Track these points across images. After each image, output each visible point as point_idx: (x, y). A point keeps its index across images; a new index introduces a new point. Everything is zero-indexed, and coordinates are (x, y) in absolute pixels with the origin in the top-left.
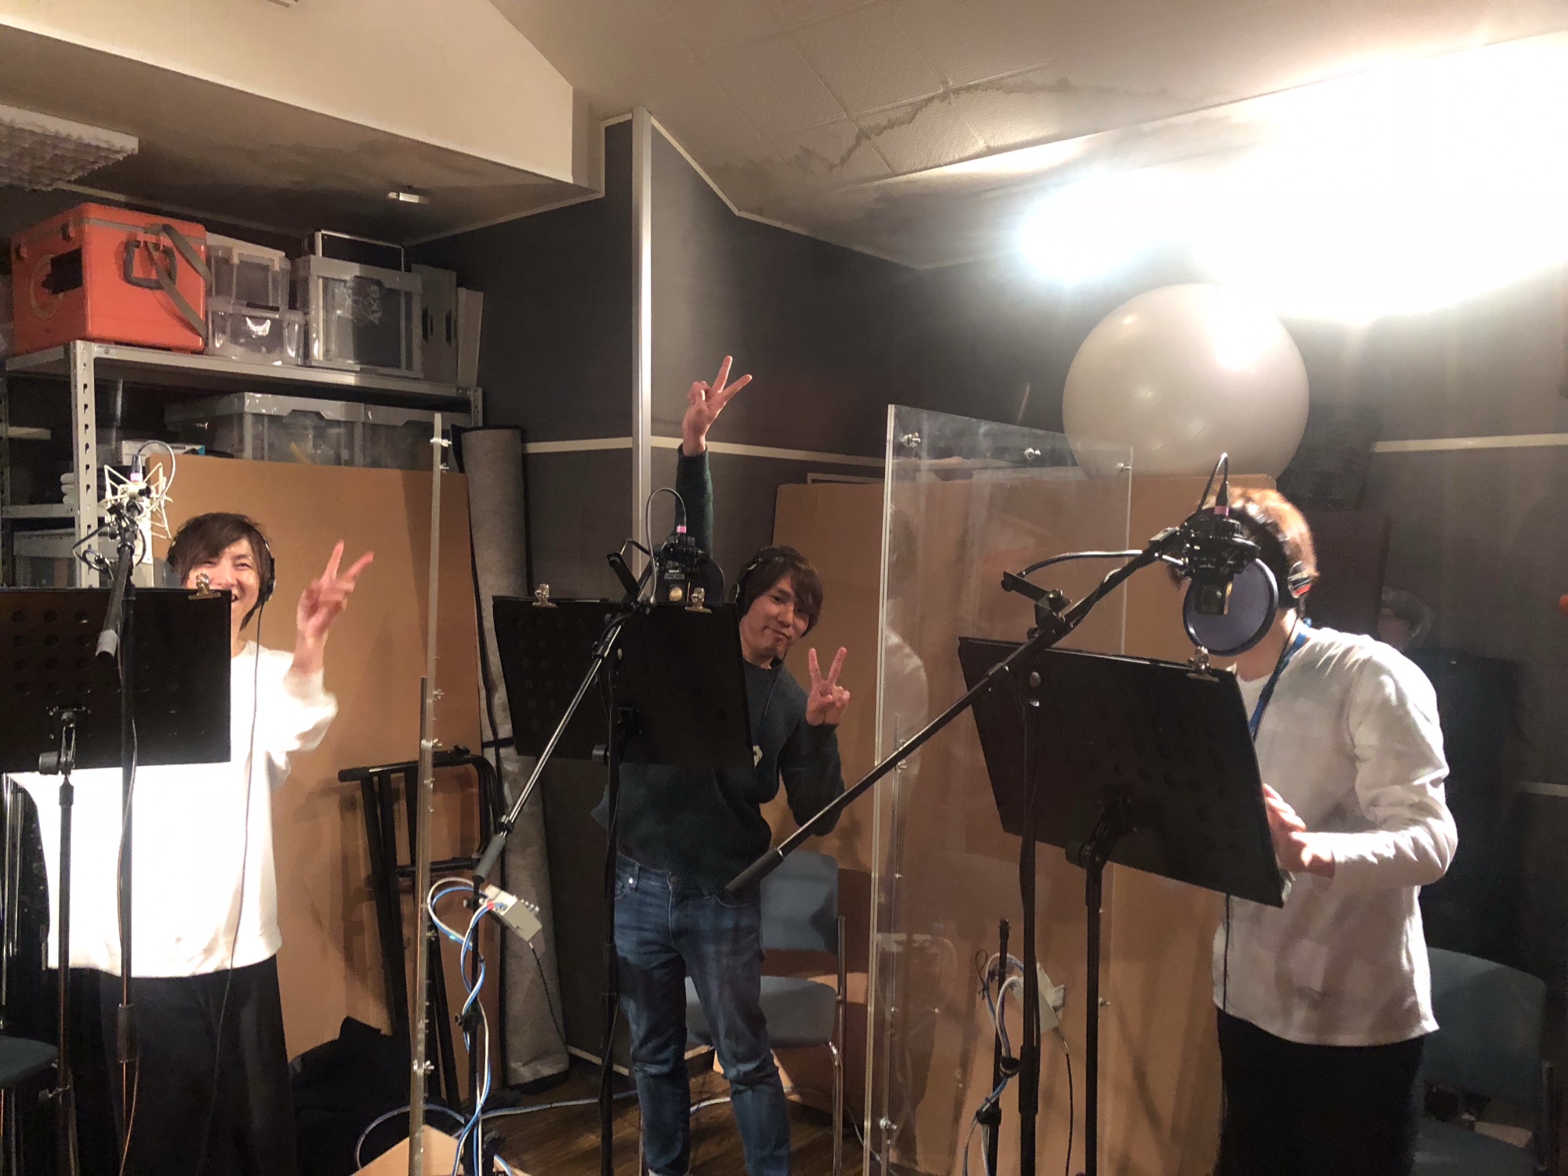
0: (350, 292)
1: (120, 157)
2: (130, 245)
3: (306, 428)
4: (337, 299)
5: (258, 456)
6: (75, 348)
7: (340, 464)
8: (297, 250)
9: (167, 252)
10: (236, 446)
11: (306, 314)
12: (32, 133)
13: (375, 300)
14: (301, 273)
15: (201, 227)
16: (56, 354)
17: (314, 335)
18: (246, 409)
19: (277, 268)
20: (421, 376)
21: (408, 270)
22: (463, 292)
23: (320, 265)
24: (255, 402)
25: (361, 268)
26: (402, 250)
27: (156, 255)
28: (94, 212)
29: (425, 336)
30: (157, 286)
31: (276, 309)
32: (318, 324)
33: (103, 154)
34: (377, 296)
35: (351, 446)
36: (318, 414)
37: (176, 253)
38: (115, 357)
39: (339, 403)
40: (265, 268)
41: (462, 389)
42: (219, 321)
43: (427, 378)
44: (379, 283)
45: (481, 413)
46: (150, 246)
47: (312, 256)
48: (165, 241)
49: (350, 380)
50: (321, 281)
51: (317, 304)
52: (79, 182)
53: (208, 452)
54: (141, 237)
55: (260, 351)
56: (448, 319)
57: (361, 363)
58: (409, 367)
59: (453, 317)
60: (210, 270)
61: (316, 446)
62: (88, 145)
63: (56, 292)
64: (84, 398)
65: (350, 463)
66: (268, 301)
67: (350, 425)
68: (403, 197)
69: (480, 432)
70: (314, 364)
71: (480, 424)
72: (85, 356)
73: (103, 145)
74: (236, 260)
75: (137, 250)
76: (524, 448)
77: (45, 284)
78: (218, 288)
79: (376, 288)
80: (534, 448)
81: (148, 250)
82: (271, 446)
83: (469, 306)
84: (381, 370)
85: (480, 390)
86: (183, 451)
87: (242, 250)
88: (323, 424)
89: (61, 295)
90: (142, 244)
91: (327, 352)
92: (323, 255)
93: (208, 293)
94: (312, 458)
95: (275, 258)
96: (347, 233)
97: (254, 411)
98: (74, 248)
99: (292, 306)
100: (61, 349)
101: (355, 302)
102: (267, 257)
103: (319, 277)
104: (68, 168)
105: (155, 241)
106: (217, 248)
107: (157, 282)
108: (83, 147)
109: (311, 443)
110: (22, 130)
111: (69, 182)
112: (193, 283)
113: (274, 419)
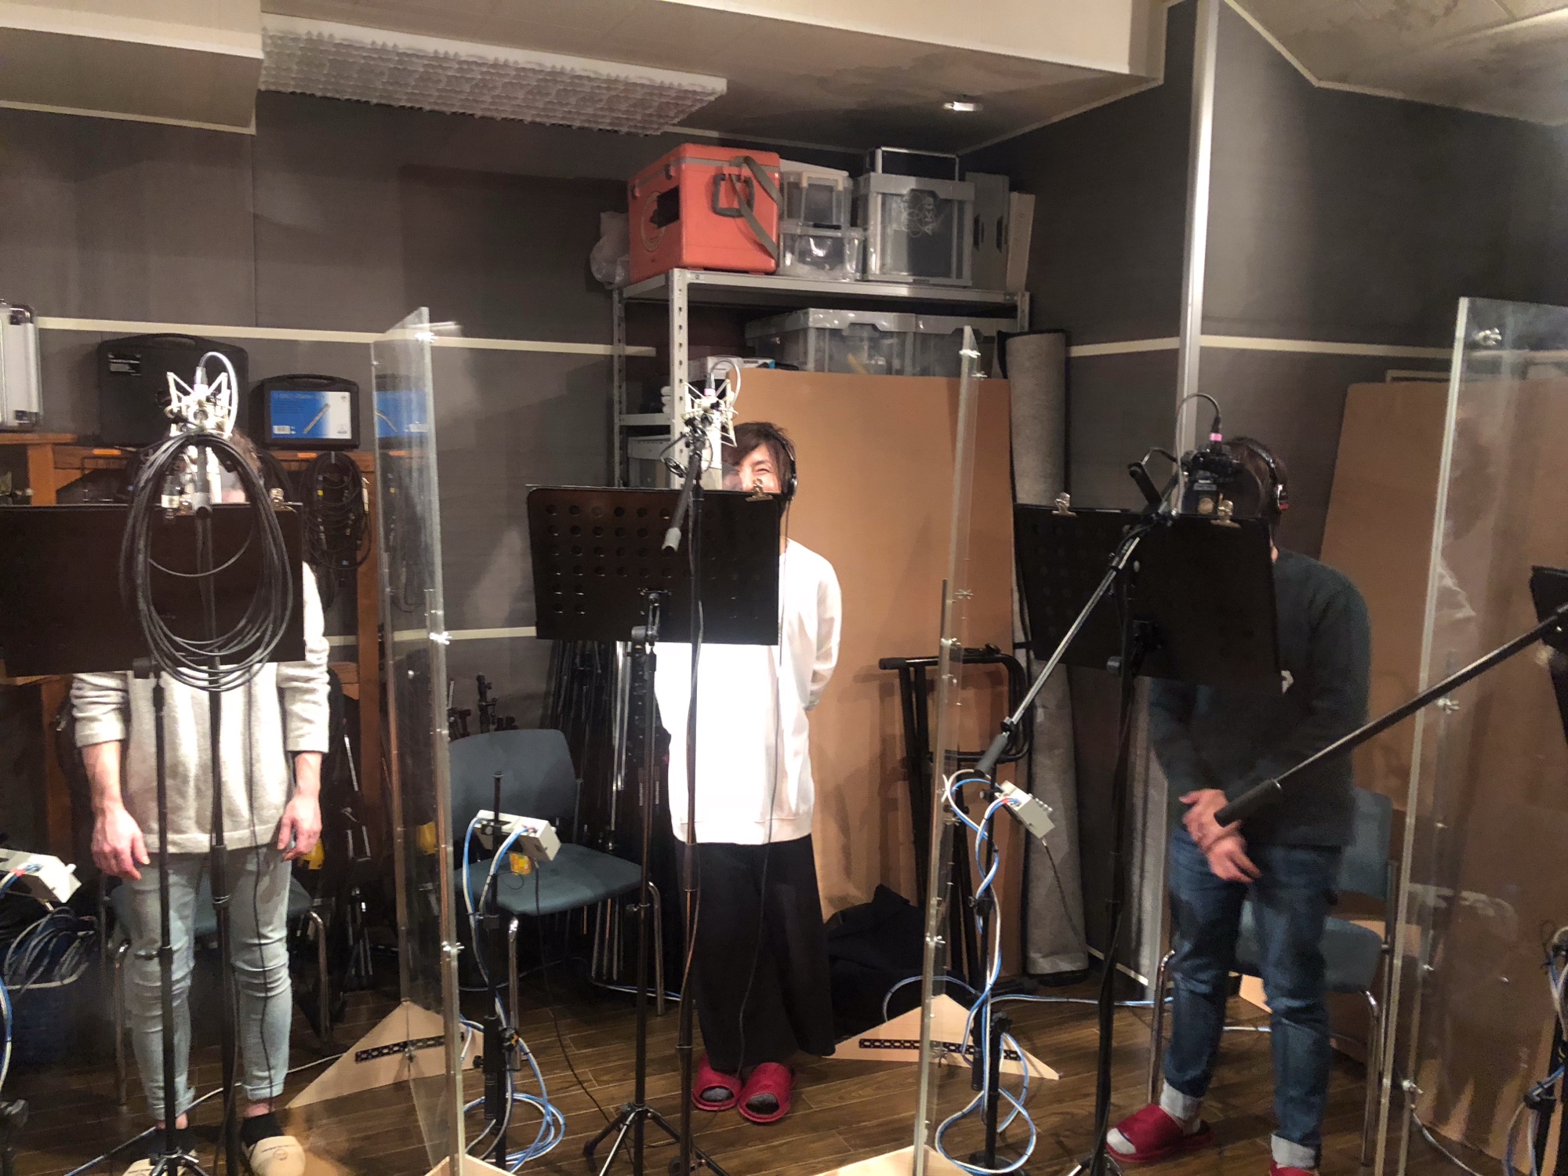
0: (906, 204)
1: (712, 98)
2: (719, 178)
3: (862, 340)
4: (894, 214)
5: (820, 368)
6: (672, 276)
7: (891, 374)
8: (858, 168)
9: (747, 182)
10: (801, 360)
11: (865, 230)
12: (643, 86)
13: (929, 211)
14: (862, 191)
15: (775, 156)
16: (657, 282)
17: (872, 250)
18: (811, 324)
19: (840, 188)
20: (970, 284)
21: (962, 179)
22: (1015, 195)
23: (880, 181)
24: (819, 318)
25: (917, 181)
26: (957, 160)
27: (738, 186)
28: (691, 152)
29: (976, 243)
30: (737, 214)
31: (837, 228)
32: (875, 240)
33: (698, 97)
34: (931, 207)
35: (901, 355)
36: (874, 327)
37: (755, 183)
38: (703, 282)
39: (892, 315)
40: (830, 189)
41: (1009, 294)
42: (789, 243)
43: (976, 286)
44: (932, 194)
45: (1027, 318)
46: (734, 178)
47: (872, 174)
48: (746, 172)
49: (903, 291)
50: (880, 198)
51: (876, 220)
52: (681, 124)
53: (778, 365)
54: (728, 170)
55: (823, 268)
56: (1000, 223)
57: (914, 275)
58: (959, 275)
59: (1004, 222)
60: (783, 196)
61: (870, 357)
62: (686, 91)
63: (660, 226)
64: (680, 319)
65: (900, 372)
66: (831, 221)
67: (901, 335)
68: (958, 107)
69: (1024, 337)
70: (870, 278)
71: (1026, 328)
72: (681, 280)
73: (698, 89)
74: (805, 184)
75: (723, 183)
76: (1068, 352)
77: (652, 220)
78: (789, 211)
79: (931, 200)
80: (1079, 351)
81: (732, 181)
82: (831, 358)
83: (1021, 209)
84: (933, 280)
85: (1027, 295)
86: (756, 365)
87: (811, 174)
88: (877, 335)
89: (663, 229)
90: (727, 176)
91: (883, 265)
92: (884, 171)
93: (781, 217)
94: (866, 367)
95: (839, 178)
96: (907, 148)
97: (818, 326)
98: (672, 187)
99: (854, 223)
100: (663, 277)
101: (910, 214)
102: (831, 177)
103: (878, 193)
104: (672, 114)
105: (737, 173)
106: (789, 174)
107: (738, 211)
108: (684, 94)
109: (866, 355)
110: (635, 84)
111: (674, 125)
112: (768, 209)
113: (835, 333)
